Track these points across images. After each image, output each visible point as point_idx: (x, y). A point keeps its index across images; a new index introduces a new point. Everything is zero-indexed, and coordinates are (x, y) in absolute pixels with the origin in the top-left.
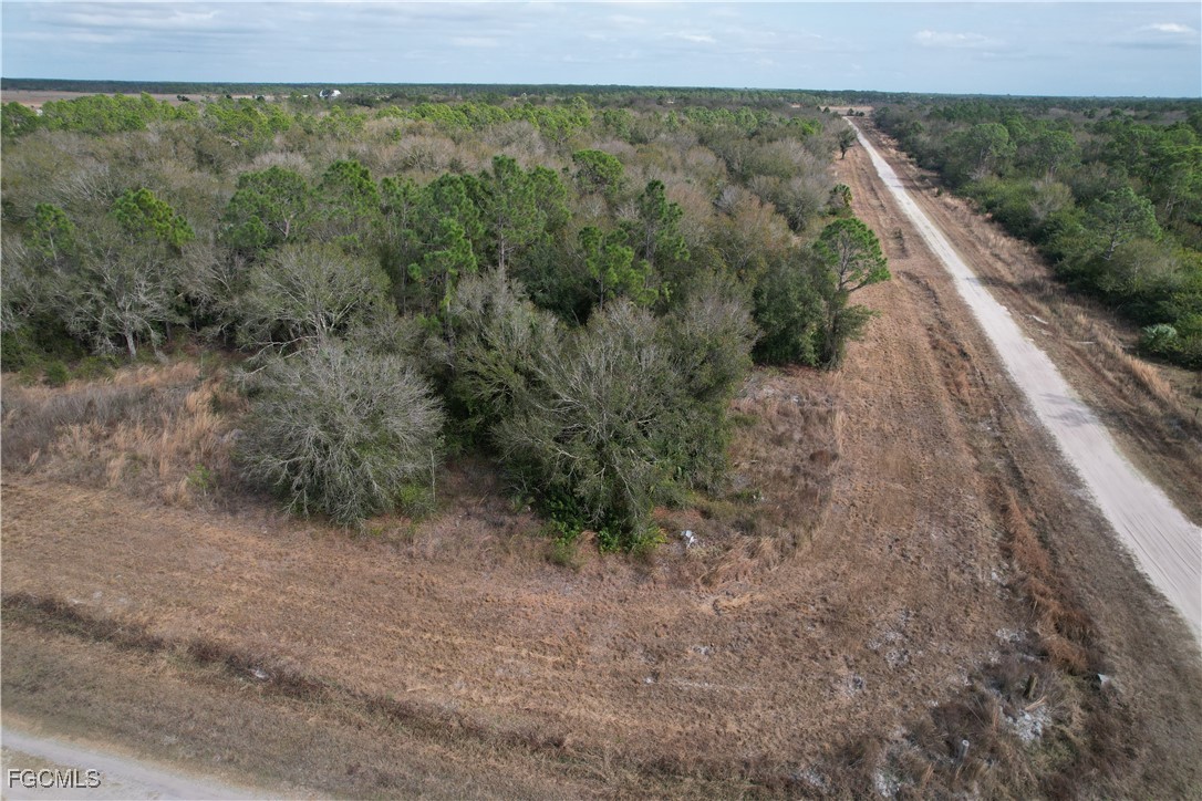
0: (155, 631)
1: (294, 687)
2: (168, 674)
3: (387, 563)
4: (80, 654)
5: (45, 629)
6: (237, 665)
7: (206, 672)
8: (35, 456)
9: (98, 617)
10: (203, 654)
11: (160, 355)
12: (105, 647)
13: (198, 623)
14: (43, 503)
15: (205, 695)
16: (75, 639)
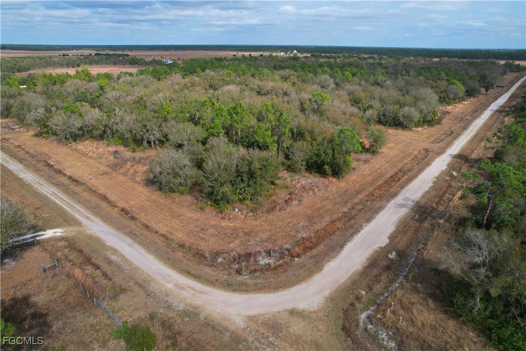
0: (118, 204)
1: (133, 218)
2: (115, 212)
3: (168, 202)
4: (104, 205)
5: (102, 200)
6: (127, 213)
7: (121, 213)
8: (118, 167)
9: (110, 200)
10: (123, 210)
11: (158, 148)
12: (109, 205)
13: (125, 204)
14: (115, 178)
15: (118, 216)
16: (105, 203)
